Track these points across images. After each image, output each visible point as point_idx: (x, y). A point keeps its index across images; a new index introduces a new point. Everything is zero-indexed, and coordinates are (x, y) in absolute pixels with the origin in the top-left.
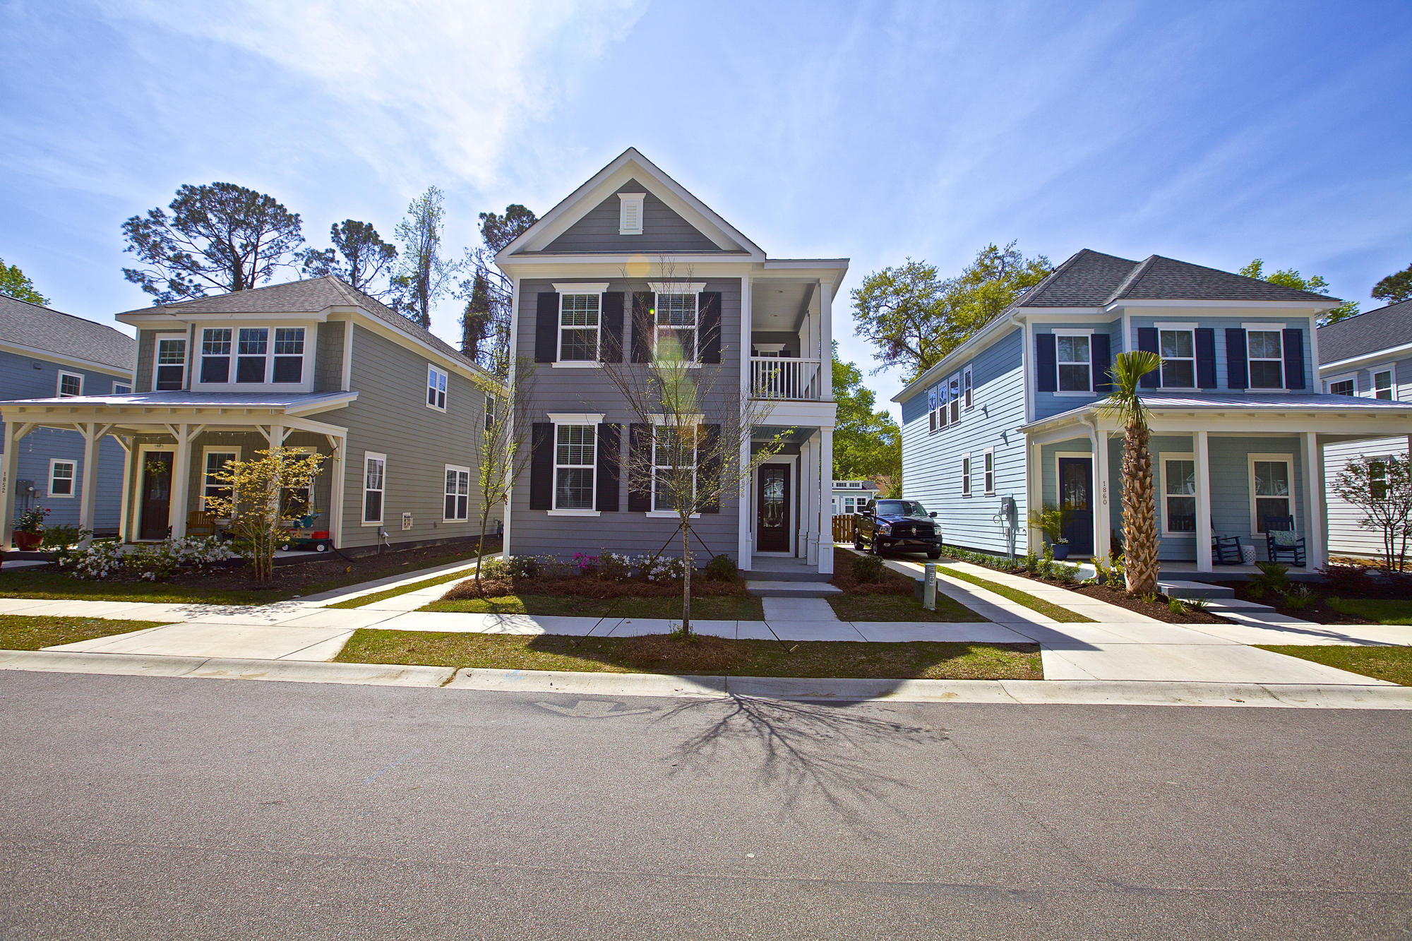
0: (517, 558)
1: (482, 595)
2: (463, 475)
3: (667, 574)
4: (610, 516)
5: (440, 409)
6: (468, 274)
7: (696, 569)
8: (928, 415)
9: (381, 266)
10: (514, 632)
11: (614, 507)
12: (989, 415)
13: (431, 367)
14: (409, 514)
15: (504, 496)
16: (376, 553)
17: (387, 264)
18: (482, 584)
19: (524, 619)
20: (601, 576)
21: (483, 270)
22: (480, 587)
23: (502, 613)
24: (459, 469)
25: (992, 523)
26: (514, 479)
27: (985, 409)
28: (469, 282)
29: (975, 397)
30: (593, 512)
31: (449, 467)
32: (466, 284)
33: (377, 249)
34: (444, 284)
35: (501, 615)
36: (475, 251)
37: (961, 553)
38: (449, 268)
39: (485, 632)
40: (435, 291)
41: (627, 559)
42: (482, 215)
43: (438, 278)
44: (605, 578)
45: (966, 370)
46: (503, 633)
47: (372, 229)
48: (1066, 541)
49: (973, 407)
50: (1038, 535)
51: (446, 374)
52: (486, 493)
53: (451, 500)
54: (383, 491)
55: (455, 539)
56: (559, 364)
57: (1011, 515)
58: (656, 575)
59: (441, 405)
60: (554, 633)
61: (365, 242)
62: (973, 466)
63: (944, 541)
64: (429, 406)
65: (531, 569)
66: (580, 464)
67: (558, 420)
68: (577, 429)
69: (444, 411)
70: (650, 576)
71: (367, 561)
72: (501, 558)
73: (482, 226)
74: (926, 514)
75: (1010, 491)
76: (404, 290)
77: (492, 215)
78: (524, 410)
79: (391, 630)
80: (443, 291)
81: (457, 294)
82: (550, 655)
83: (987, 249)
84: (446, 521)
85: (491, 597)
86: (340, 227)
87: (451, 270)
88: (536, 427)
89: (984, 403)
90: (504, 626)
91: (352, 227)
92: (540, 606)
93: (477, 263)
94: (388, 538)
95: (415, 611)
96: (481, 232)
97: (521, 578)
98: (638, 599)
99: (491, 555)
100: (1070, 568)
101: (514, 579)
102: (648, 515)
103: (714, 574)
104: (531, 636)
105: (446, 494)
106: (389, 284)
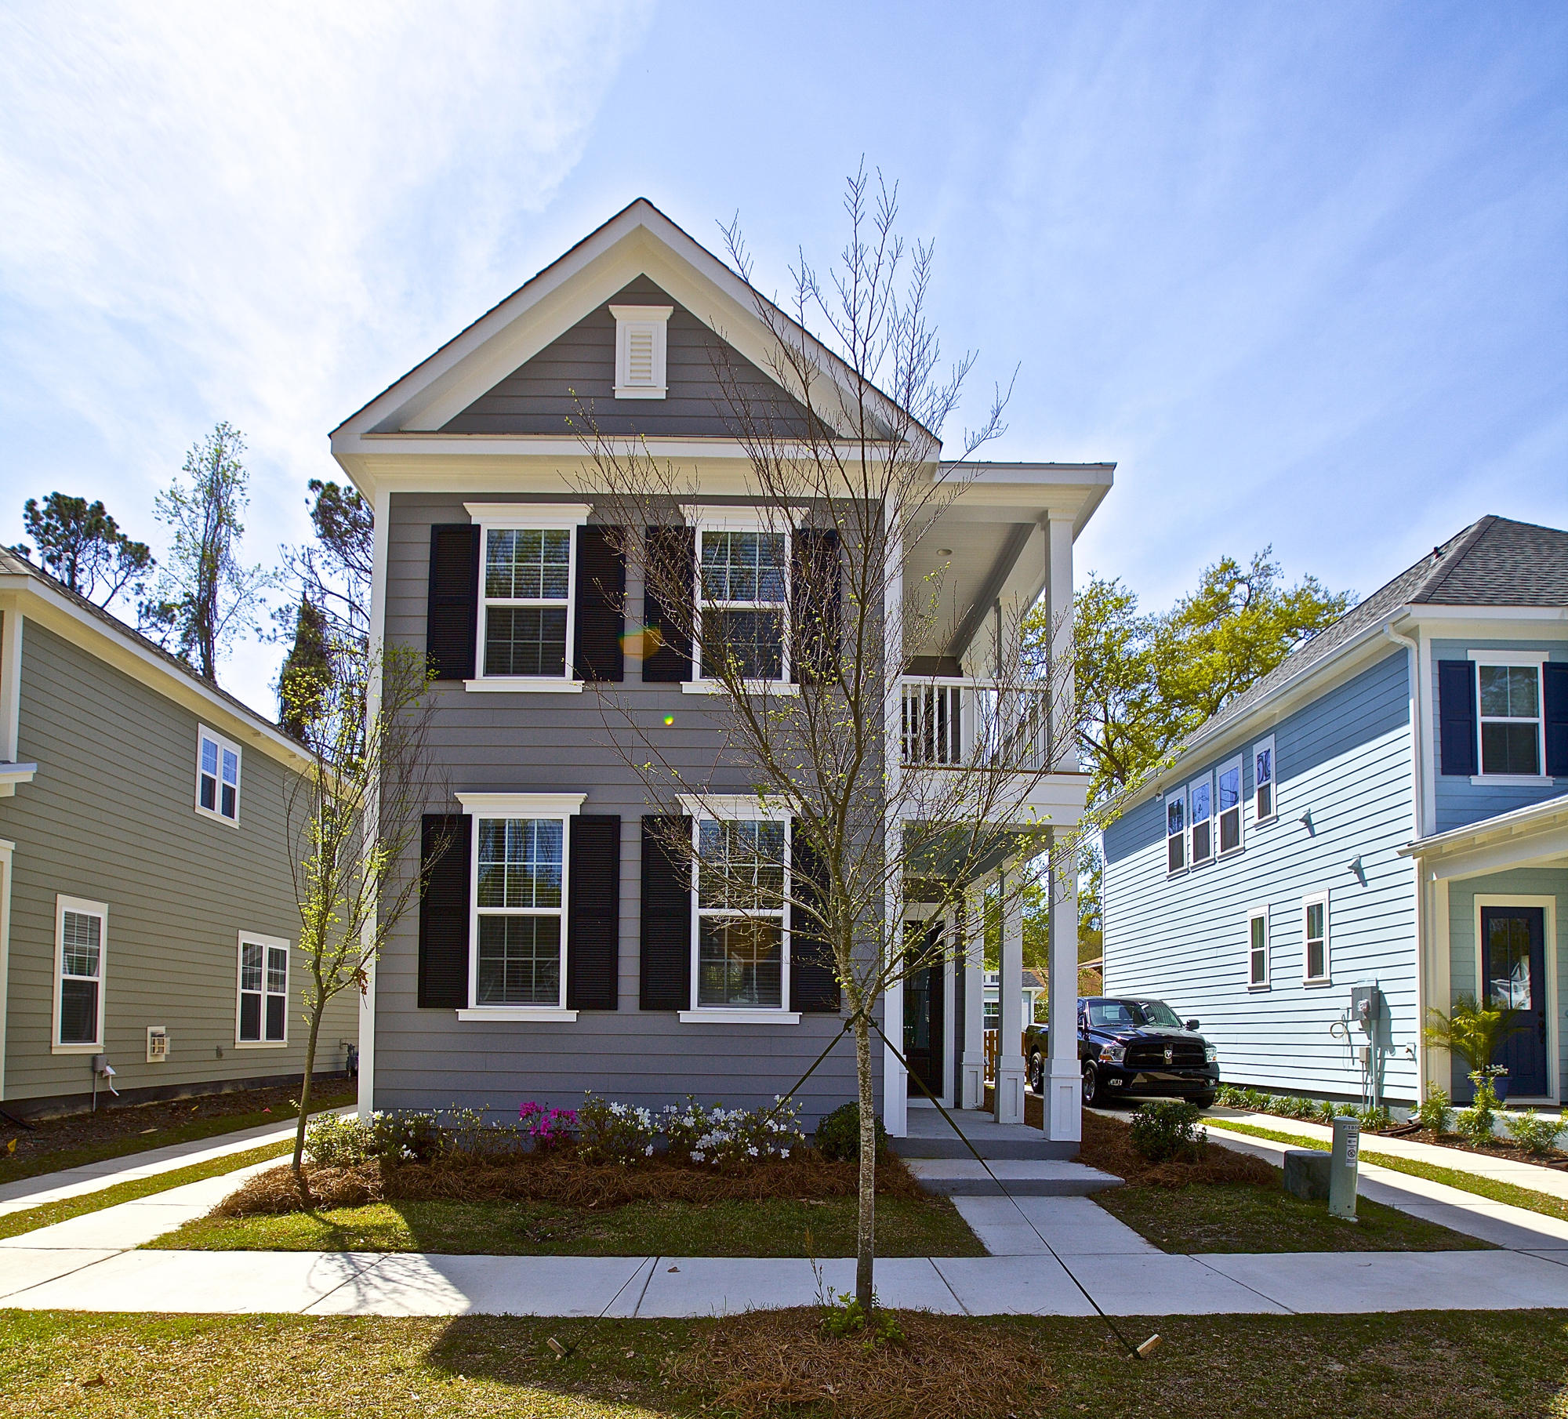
0: (390, 1116)
1: (308, 1204)
2: (277, 957)
3: (738, 1148)
4: (599, 1019)
5: (226, 820)
6: (289, 595)
7: (803, 1137)
8: (1165, 842)
9: (123, 583)
10: (388, 1308)
11: (608, 1001)
12: (1317, 829)
13: (204, 733)
14: (162, 1030)
15: (360, 975)
16: (88, 1110)
17: (134, 581)
18: (309, 1178)
19: (412, 1266)
20: (587, 1155)
21: (316, 589)
22: (304, 1185)
23: (357, 1250)
24: (267, 943)
25: (1328, 1039)
26: (380, 936)
27: (1307, 821)
28: (289, 610)
29: (1282, 799)
30: (560, 1013)
31: (246, 937)
32: (283, 613)
33: (114, 549)
34: (245, 611)
35: (356, 1256)
36: (300, 552)
37: (1253, 1098)
38: (255, 580)
39: (312, 1312)
40: (227, 624)
41: (644, 1115)
42: (314, 485)
43: (233, 599)
44: (596, 1160)
45: (1258, 749)
46: (362, 1312)
47: (104, 513)
48: (1505, 1071)
49: (1277, 817)
50: (1442, 1060)
51: (237, 750)
52: (316, 966)
53: (250, 1003)
54: (100, 979)
55: (262, 1081)
56: (481, 683)
57: (1374, 1022)
58: (710, 1152)
59: (228, 811)
60: (497, 1311)
61: (90, 536)
62: (1275, 931)
63: (1222, 1078)
64: (202, 811)
65: (424, 1142)
66: (531, 906)
67: (480, 807)
68: (523, 829)
69: (234, 823)
70: (693, 1153)
71: (62, 1128)
72: (353, 1116)
73: (313, 506)
74: (1182, 1025)
75: (1370, 974)
76: (166, 627)
77: (331, 485)
78: (404, 781)
79: (57, 1312)
80: (243, 624)
81: (267, 631)
82: (495, 1388)
83: (1218, 567)
84: (242, 1044)
85: (329, 1209)
86: (42, 506)
87: (257, 586)
88: (430, 823)
89: (1306, 808)
90: (364, 1289)
91: (65, 508)
92: (449, 1230)
93: (305, 575)
94: (114, 1079)
95: (141, 1247)
96: (312, 515)
97: (401, 1163)
98: (678, 1208)
99: (331, 1112)
100: (1544, 1124)
101: (387, 1167)
102: (685, 1017)
103: (838, 1147)
104: (435, 1320)
105: (241, 991)
106: (137, 616)
